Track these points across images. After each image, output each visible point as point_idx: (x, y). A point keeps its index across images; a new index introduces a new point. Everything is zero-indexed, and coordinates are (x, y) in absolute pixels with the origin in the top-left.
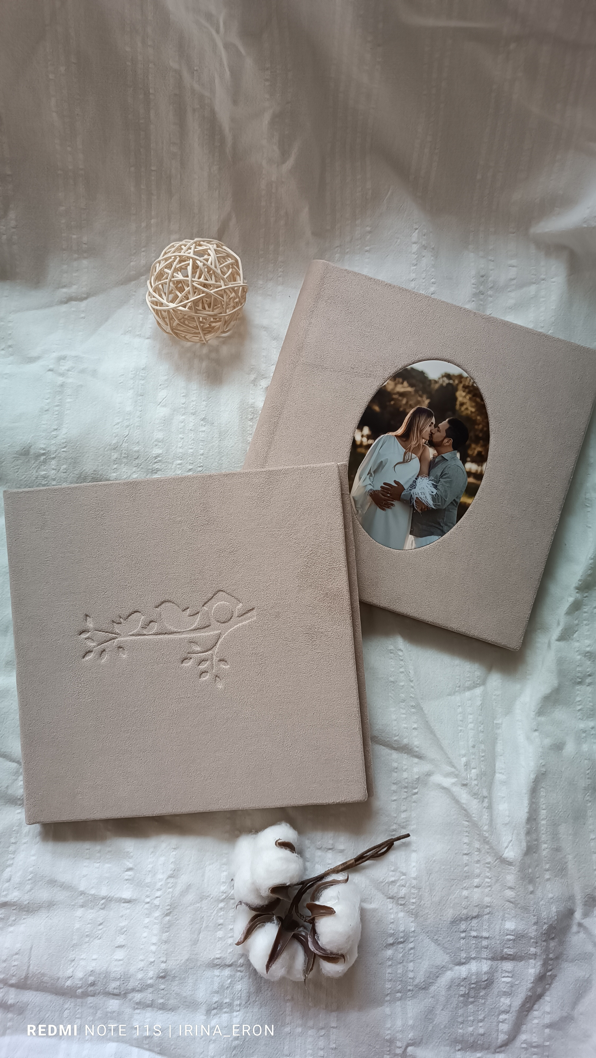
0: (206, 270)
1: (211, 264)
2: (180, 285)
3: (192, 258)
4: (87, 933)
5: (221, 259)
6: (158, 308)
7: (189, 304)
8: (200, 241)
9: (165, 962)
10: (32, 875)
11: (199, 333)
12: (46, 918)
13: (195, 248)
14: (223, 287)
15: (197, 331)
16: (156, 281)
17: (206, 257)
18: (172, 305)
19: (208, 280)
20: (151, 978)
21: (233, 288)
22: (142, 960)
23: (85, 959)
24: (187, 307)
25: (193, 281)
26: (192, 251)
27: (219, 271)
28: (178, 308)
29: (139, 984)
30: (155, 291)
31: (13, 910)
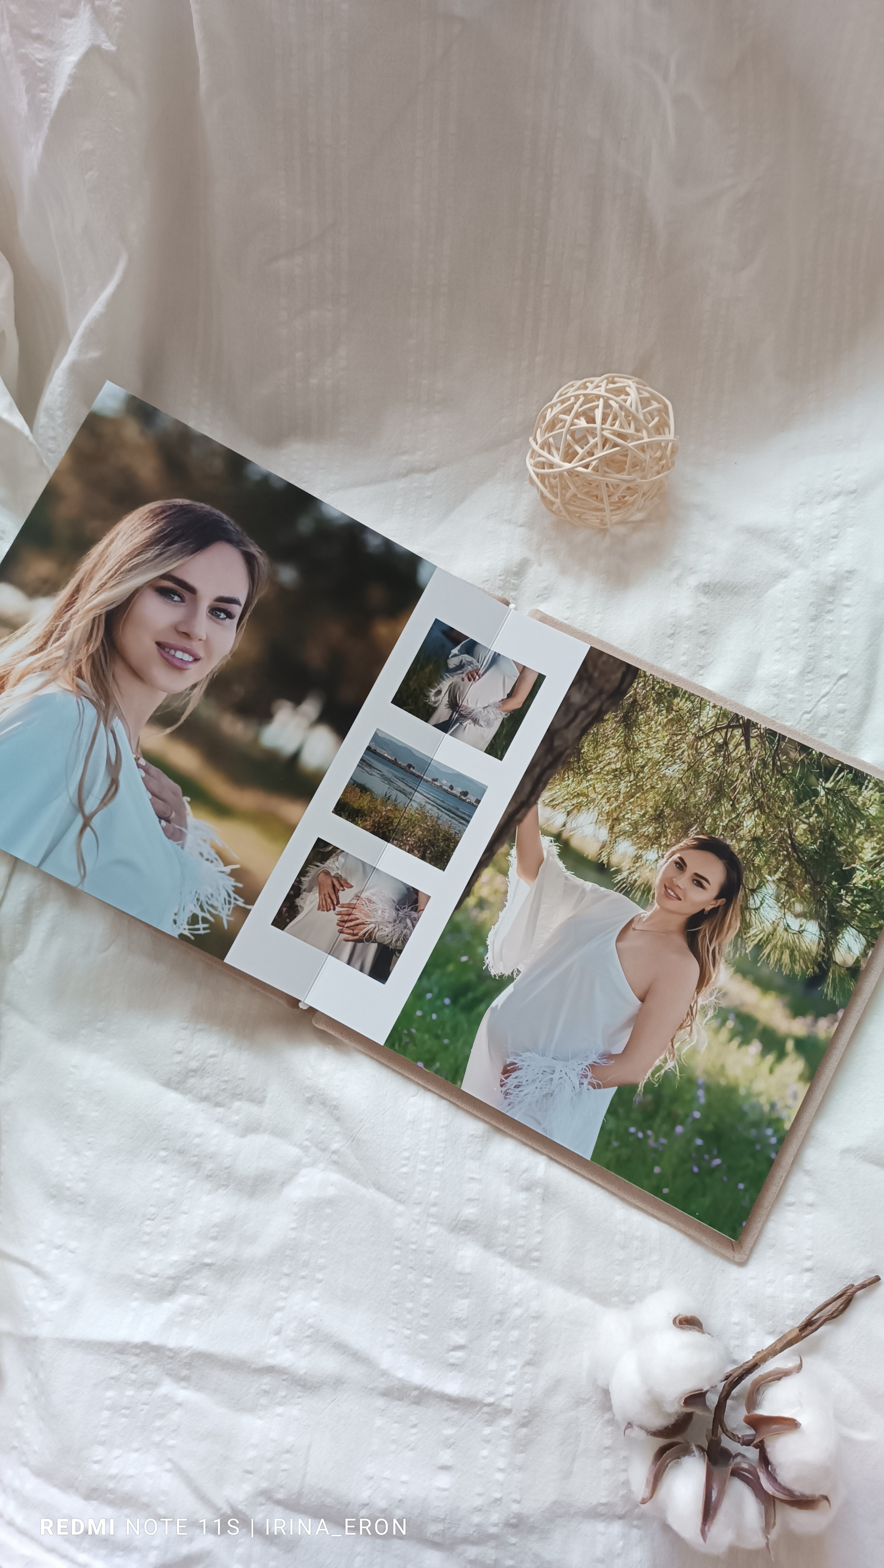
0: (623, 414)
1: (631, 406)
2: (581, 438)
3: (603, 397)
4: (393, 1437)
5: (645, 402)
6: (546, 471)
7: (594, 463)
8: (613, 377)
9: (519, 1502)
10: (312, 1330)
11: (603, 510)
12: (332, 1401)
13: (607, 385)
14: (646, 440)
15: (601, 506)
16: (545, 432)
17: (623, 397)
18: (567, 466)
19: (624, 428)
20: (496, 1525)
21: (659, 444)
22: (480, 1495)
23: (389, 1479)
24: (590, 468)
25: (603, 429)
26: (603, 389)
27: (641, 417)
28: (576, 469)
29: (475, 1531)
30: (542, 448)
31: (283, 1380)
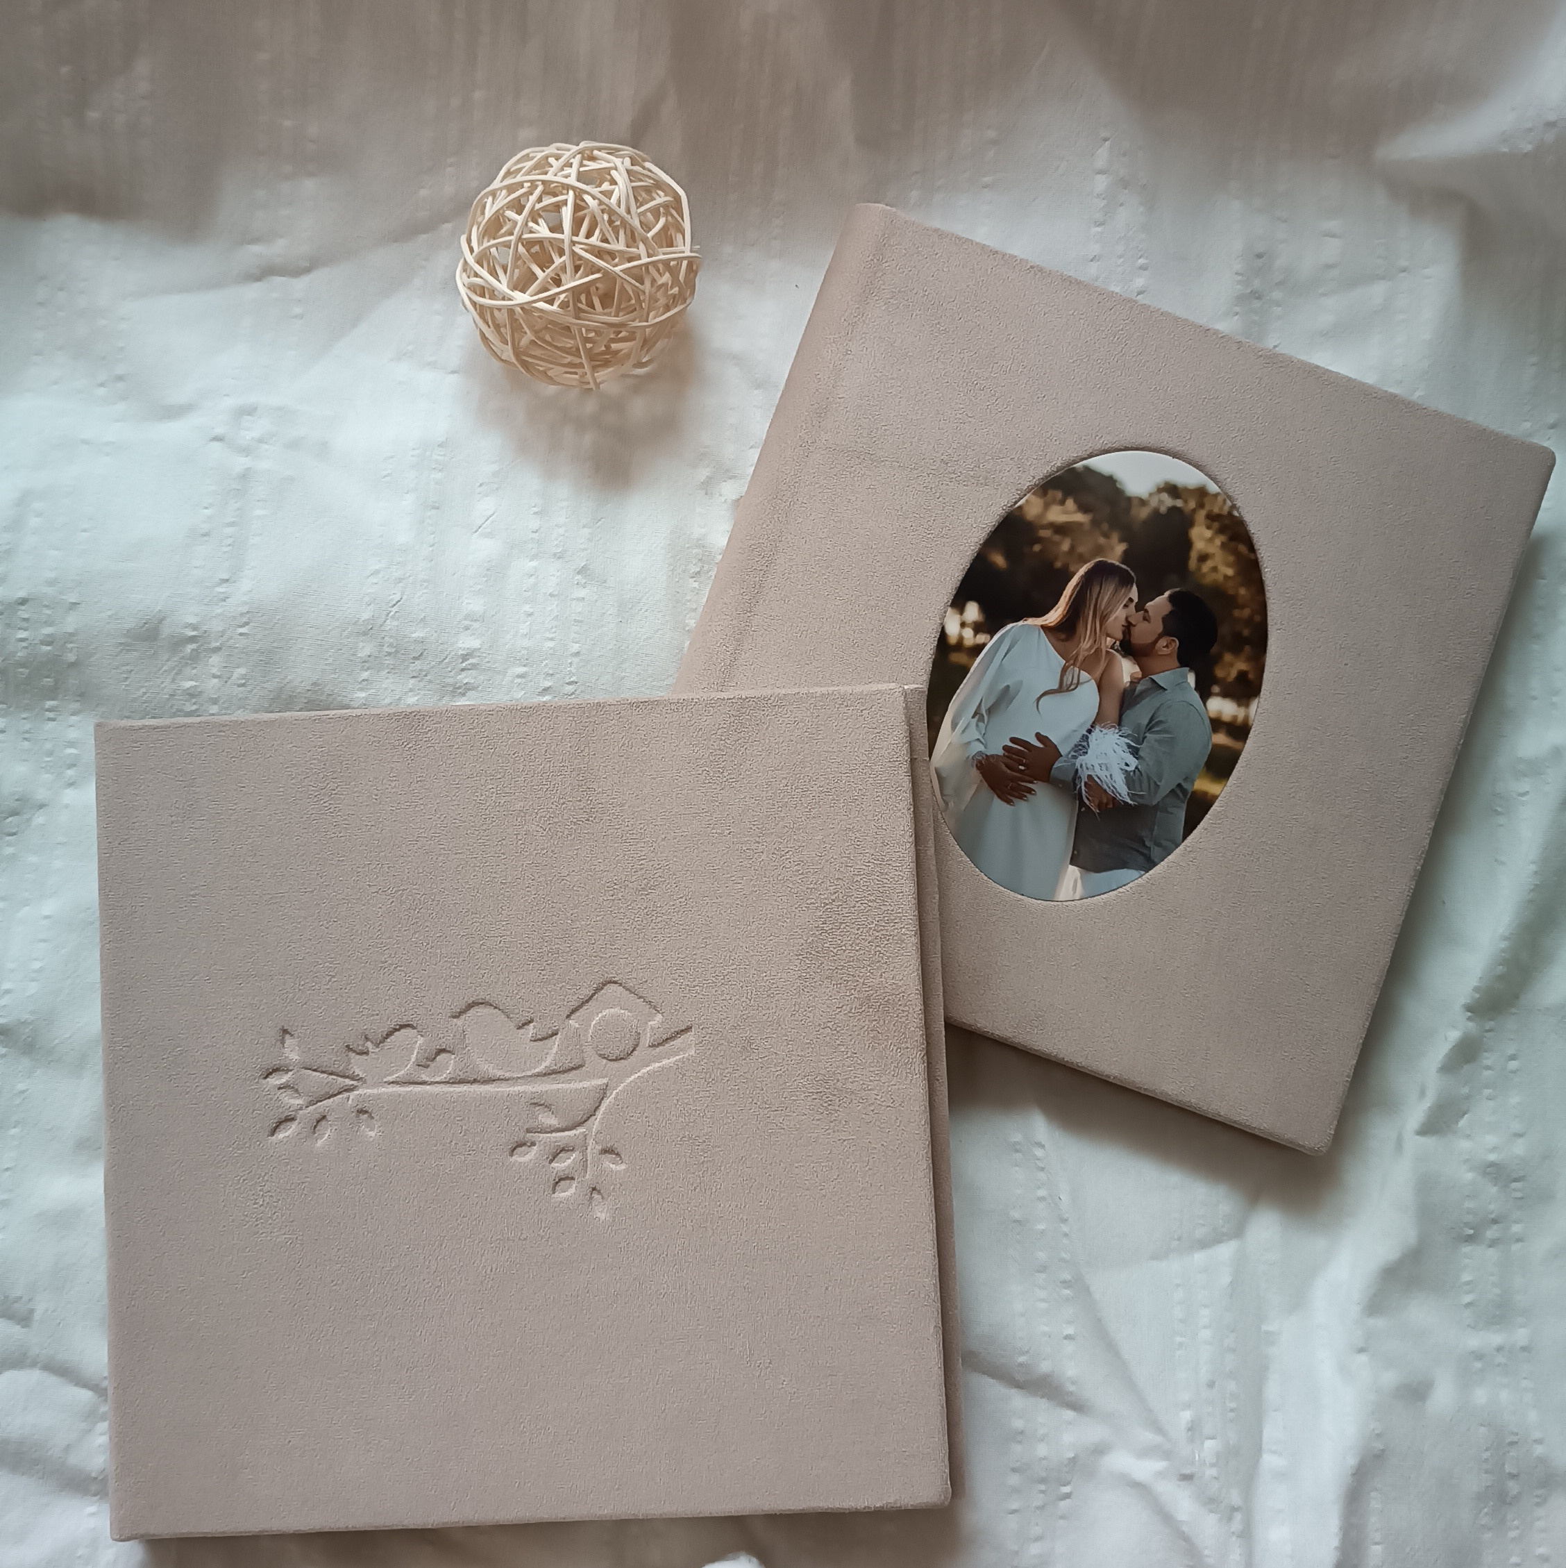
0: (606, 217)
1: (619, 205)
2: (541, 253)
3: (574, 188)
5: (642, 193)
6: (486, 301)
7: (562, 296)
8: (592, 149)
11: (581, 365)
13: (581, 165)
14: (645, 260)
15: (577, 361)
16: (483, 238)
17: (606, 186)
18: (520, 298)
19: (609, 243)
21: (666, 263)
24: (557, 303)
25: (574, 243)
26: (573, 171)
27: (636, 223)
28: (534, 305)
30: (480, 263)
